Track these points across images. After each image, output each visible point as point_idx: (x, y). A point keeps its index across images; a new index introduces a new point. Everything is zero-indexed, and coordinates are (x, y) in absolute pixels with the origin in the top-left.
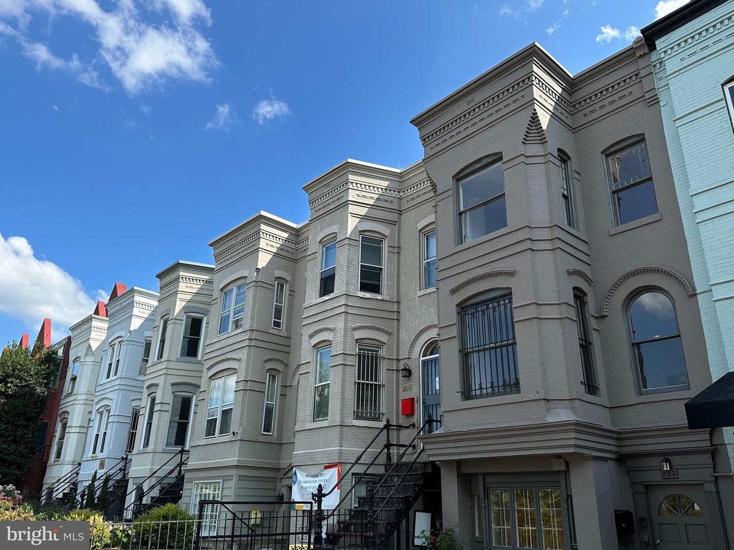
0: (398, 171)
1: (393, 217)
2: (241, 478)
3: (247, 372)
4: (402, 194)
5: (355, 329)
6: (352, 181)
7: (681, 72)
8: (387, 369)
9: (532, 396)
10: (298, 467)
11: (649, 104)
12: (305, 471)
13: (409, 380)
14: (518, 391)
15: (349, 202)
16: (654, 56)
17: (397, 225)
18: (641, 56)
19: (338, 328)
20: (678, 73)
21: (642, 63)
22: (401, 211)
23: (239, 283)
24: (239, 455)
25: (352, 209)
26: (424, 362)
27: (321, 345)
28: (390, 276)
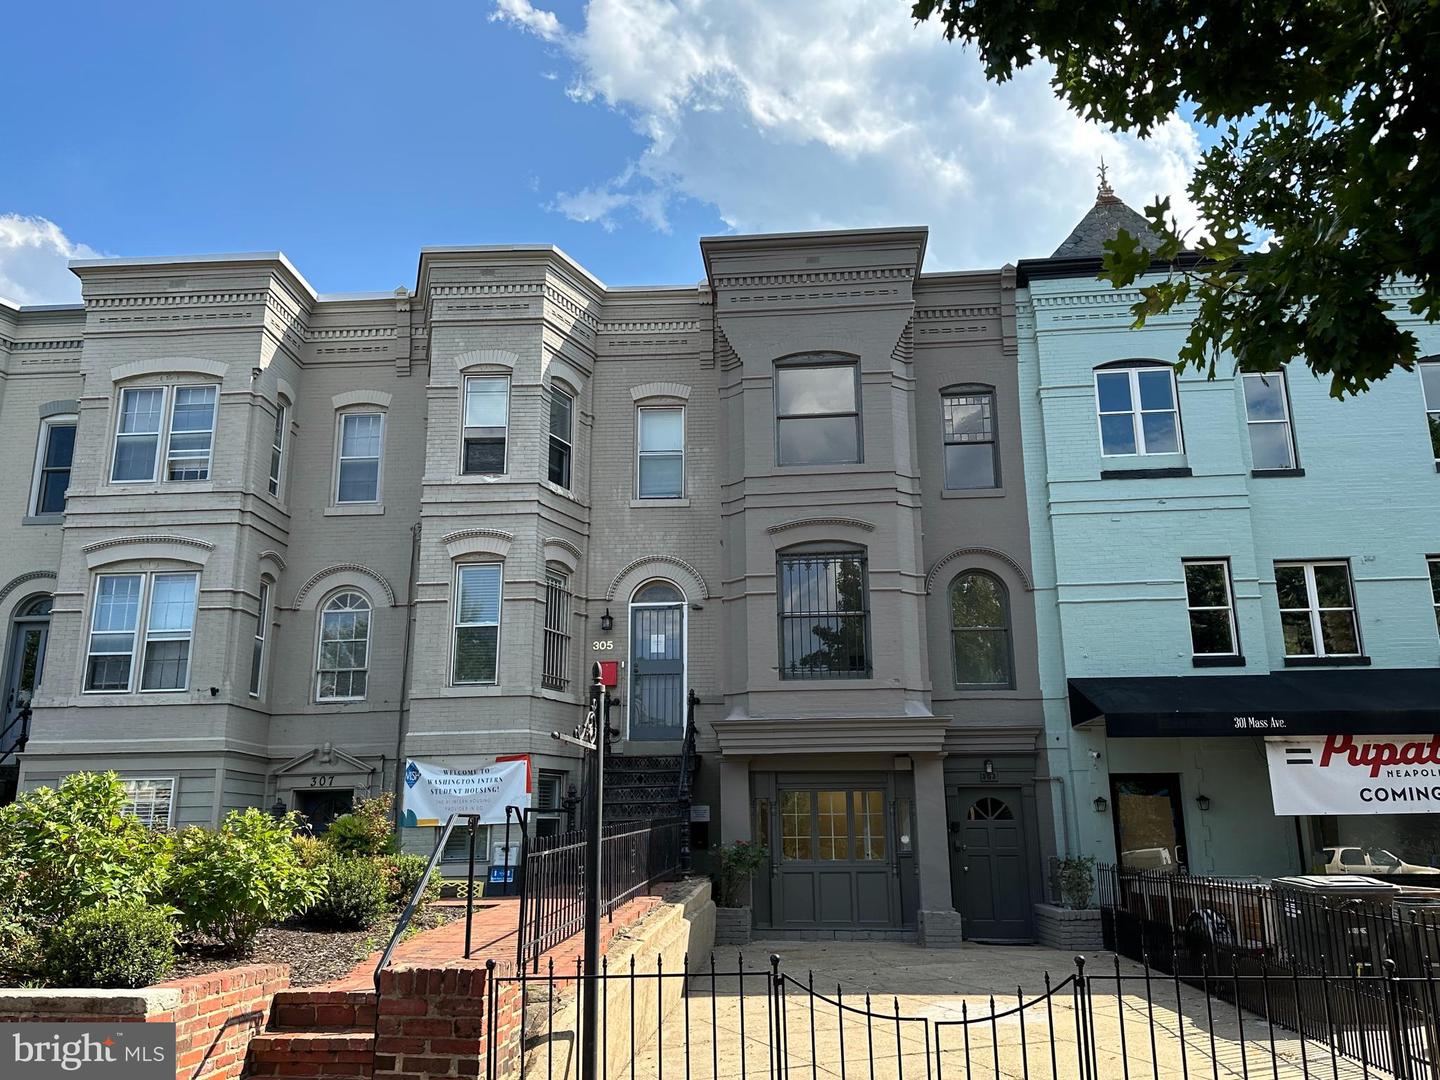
0: (604, 288)
1: (586, 362)
2: (231, 774)
3: (236, 577)
4: (601, 327)
5: (547, 544)
6: (549, 285)
7: (1054, 333)
8: (576, 614)
9: (889, 683)
10: (419, 758)
11: (1006, 353)
12: (440, 765)
13: (607, 633)
14: (868, 676)
15: (545, 323)
16: (1020, 295)
17: (591, 378)
18: (1006, 289)
19: (522, 538)
20: (1050, 333)
21: (1005, 298)
22: (597, 356)
23: (184, 382)
24: (226, 732)
25: (547, 335)
26: (635, 610)
27: (471, 559)
28: (581, 463)
